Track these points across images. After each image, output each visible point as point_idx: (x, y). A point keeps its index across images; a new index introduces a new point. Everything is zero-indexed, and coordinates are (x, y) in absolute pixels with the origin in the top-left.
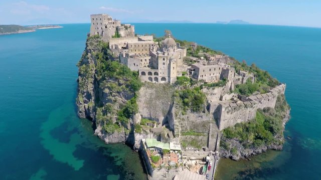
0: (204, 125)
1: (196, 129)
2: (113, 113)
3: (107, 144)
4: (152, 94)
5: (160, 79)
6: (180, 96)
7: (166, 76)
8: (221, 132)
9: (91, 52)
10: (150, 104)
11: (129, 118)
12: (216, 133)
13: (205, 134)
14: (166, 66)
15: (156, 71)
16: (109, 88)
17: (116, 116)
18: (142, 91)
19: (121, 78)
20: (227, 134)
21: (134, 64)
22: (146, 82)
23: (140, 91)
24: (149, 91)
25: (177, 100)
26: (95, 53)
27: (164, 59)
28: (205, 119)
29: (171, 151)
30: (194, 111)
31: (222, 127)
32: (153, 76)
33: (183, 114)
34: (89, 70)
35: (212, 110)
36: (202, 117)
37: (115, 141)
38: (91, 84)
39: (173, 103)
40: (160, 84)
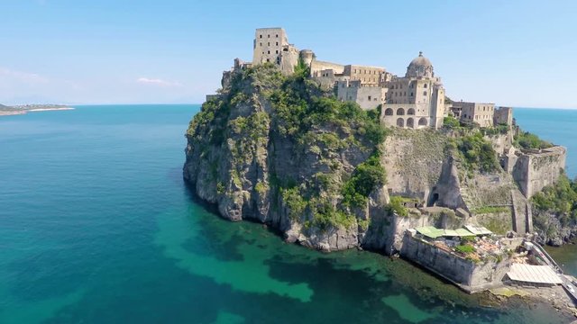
0: (503, 193)
1: (492, 201)
2: (332, 190)
3: (327, 253)
4: (406, 147)
5: (416, 121)
6: (459, 147)
7: (427, 115)
8: (530, 201)
9: (258, 92)
10: (405, 166)
11: (367, 196)
12: (523, 204)
13: (507, 208)
14: (428, 98)
15: (410, 106)
16: (320, 144)
17: (339, 196)
18: (388, 144)
19: (345, 123)
20: (538, 202)
21: (369, 98)
22: (392, 127)
23: (385, 143)
24: (402, 143)
25: (456, 154)
26: (268, 93)
27: (425, 86)
28: (503, 183)
29: (476, 239)
30: (486, 170)
31: (530, 193)
32: (406, 117)
33: (470, 177)
34: (256, 122)
35: (510, 168)
36: (497, 179)
37: (343, 244)
38: (263, 148)
39: (451, 159)
40: (418, 130)
